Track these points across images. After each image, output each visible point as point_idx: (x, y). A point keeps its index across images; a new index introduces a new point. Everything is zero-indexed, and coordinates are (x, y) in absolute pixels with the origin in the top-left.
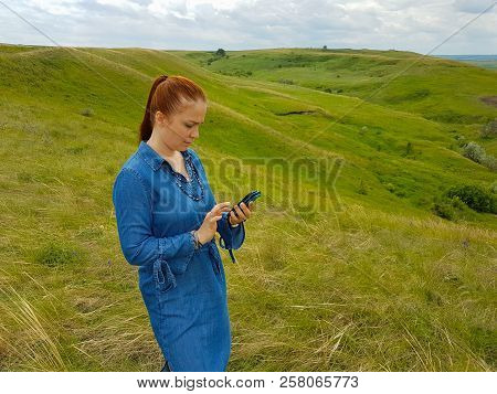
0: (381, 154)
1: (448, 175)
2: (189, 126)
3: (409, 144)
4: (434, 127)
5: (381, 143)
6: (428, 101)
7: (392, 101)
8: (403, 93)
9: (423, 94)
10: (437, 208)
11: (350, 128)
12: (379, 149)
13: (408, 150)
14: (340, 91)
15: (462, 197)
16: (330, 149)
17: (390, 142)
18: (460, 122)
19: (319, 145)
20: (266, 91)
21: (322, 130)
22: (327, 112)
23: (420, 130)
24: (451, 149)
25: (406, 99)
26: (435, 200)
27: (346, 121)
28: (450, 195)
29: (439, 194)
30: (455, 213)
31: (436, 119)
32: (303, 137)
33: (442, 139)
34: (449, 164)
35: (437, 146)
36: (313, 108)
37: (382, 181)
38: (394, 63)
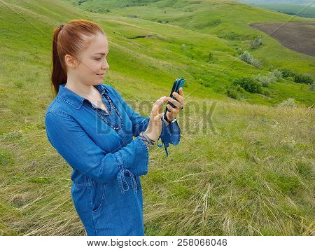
0: (194, 61)
1: (233, 72)
3: (210, 54)
4: (224, 43)
5: (194, 54)
6: (220, 27)
7: (198, 27)
8: (205, 22)
9: (216, 23)
10: (228, 92)
11: (175, 45)
12: (193, 58)
13: (210, 58)
14: (167, 22)
15: (242, 85)
16: (163, 59)
17: (199, 54)
18: (239, 39)
19: (157, 57)
20: (120, 22)
21: (158, 48)
22: (160, 36)
23: (216, 45)
24: (234, 56)
25: (207, 26)
26: (227, 88)
27: (172, 41)
28: (235, 84)
29: (229, 84)
30: (239, 95)
31: (224, 38)
32: (146, 53)
33: (228, 50)
34: (233, 65)
35: (227, 54)
36: (151, 33)
37: (196, 78)
38: (199, 2)
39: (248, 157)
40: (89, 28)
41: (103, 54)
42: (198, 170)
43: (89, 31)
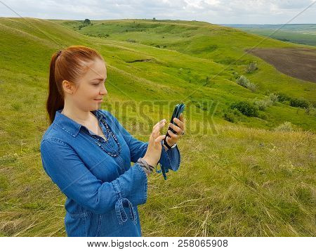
0: (192, 85)
1: (230, 95)
2: (96, 85)
3: (207, 78)
4: (221, 67)
5: (191, 78)
6: (217, 52)
7: (195, 52)
8: (202, 47)
9: (213, 48)
10: (226, 115)
11: (173, 69)
12: (190, 82)
13: (207, 82)
14: (165, 47)
15: (239, 108)
16: (161, 83)
17: (196, 77)
18: (235, 64)
19: (154, 81)
20: (119, 47)
21: (156, 71)
22: (158, 60)
23: (213, 69)
24: (231, 80)
25: (204, 51)
26: (224, 111)
27: (170, 65)
28: (232, 107)
29: (226, 107)
30: (236, 118)
31: (221, 62)
32: (144, 76)
33: (225, 74)
34: (230, 89)
35: (223, 78)
36: (149, 57)
38: (196, 28)
39: (246, 182)
40: (87, 55)
41: (101, 80)
42: (196, 196)
43: (88, 57)
